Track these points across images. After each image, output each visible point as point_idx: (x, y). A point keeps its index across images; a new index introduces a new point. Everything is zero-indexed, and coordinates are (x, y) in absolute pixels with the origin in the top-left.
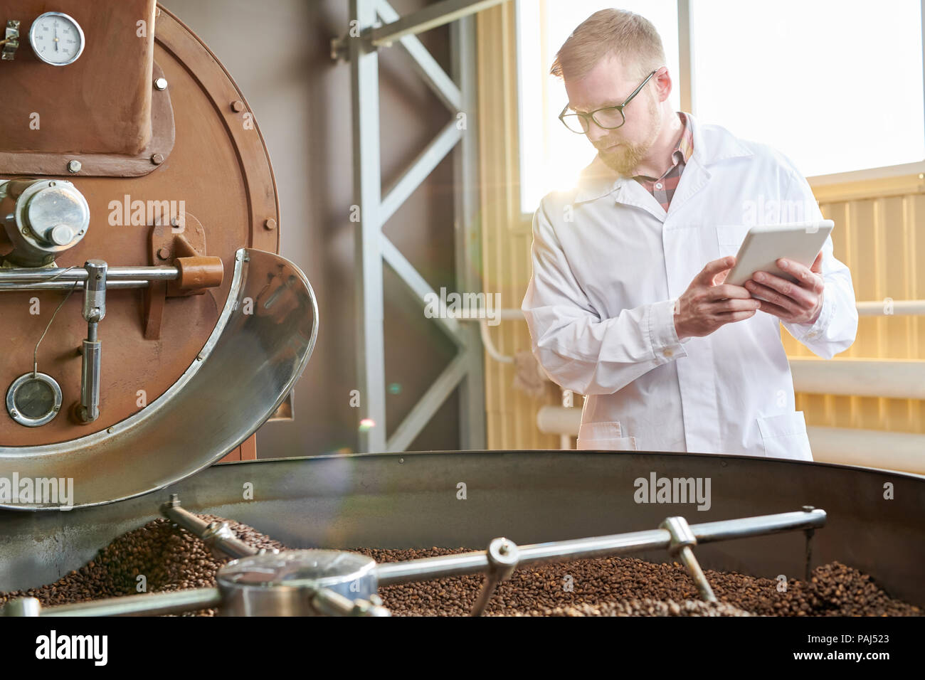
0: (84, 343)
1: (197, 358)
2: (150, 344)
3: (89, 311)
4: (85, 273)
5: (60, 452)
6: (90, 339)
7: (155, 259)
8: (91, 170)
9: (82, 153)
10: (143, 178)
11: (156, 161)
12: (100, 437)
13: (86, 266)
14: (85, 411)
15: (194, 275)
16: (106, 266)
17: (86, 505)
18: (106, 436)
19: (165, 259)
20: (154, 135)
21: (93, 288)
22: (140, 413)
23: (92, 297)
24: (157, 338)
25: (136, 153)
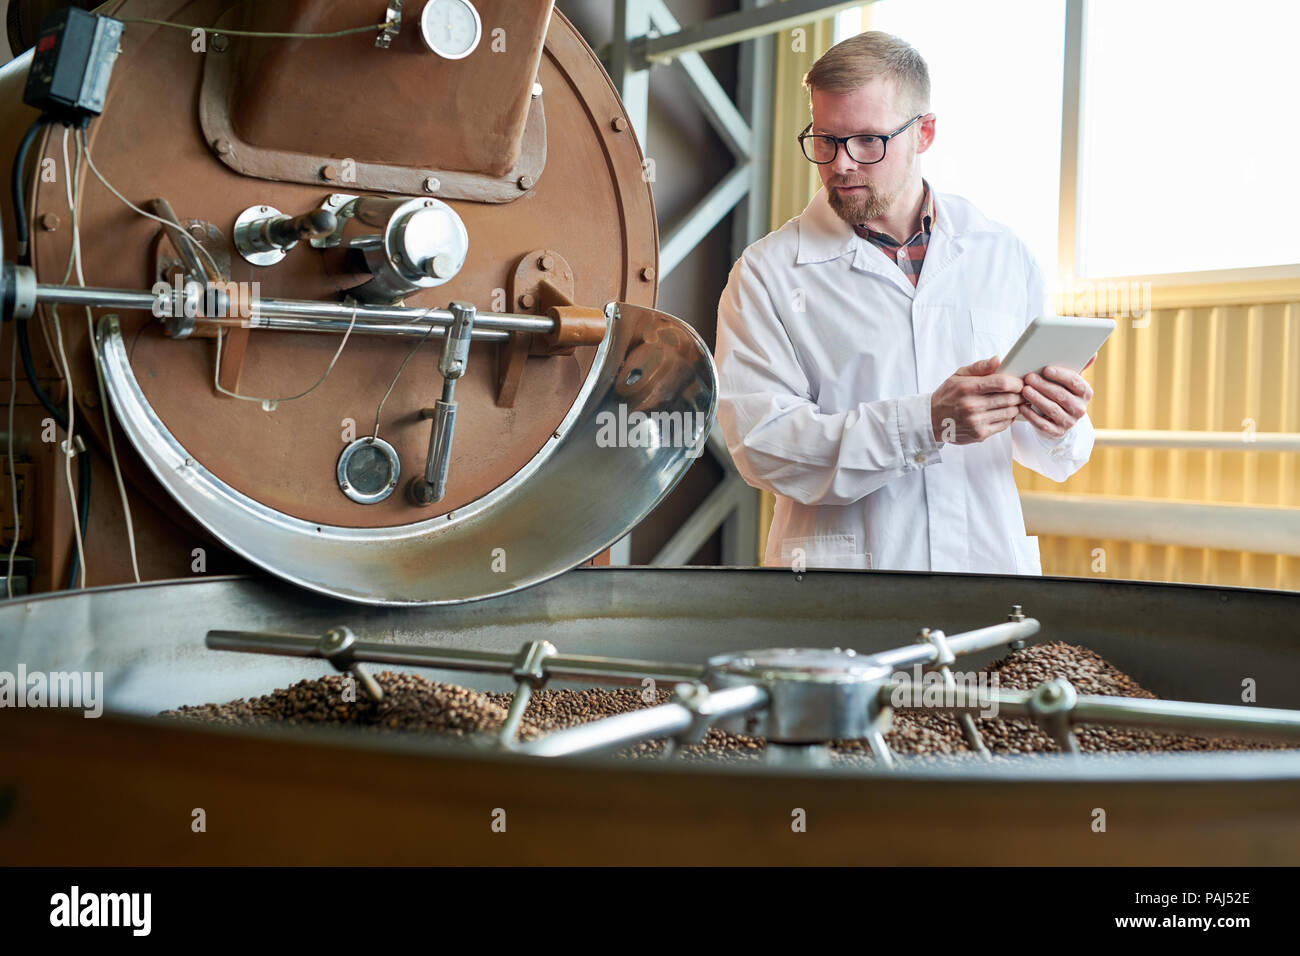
0: (436, 404)
1: (555, 435)
2: (501, 413)
3: (449, 365)
4: (450, 316)
5: (394, 538)
6: (445, 398)
7: (516, 306)
8: (449, 191)
9: (441, 168)
10: (506, 206)
11: (525, 186)
12: (439, 523)
13: (451, 308)
14: (430, 488)
15: (573, 329)
16: (474, 309)
17: (434, 603)
18: (446, 522)
19: (527, 308)
20: (523, 153)
21: (455, 336)
22: (485, 497)
23: (453, 347)
24: (510, 406)
25: (501, 174)
